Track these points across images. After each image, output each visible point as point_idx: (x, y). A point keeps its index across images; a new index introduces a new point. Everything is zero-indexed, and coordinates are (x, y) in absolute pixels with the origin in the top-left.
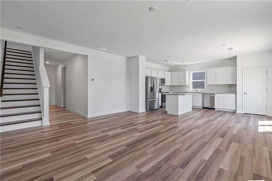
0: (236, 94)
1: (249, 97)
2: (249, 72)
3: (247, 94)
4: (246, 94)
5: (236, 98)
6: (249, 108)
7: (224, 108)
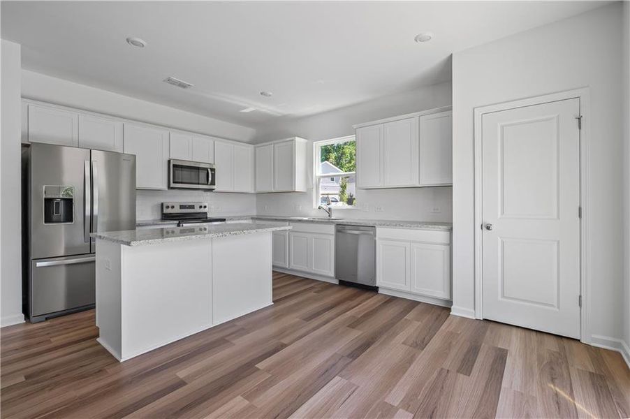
0: (451, 230)
1: (503, 243)
2: (502, 127)
3: (492, 227)
4: (488, 228)
5: (450, 244)
6: (503, 296)
7: (408, 289)
